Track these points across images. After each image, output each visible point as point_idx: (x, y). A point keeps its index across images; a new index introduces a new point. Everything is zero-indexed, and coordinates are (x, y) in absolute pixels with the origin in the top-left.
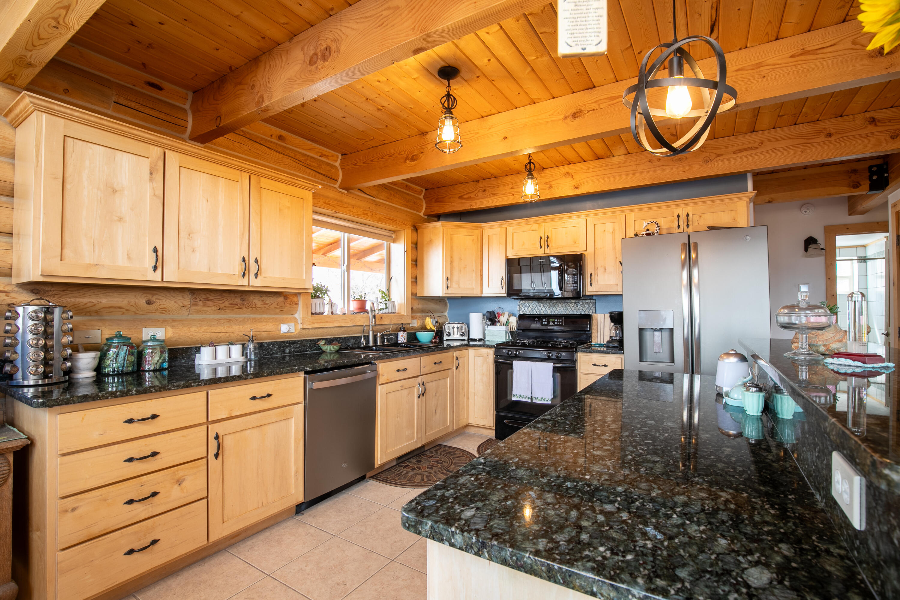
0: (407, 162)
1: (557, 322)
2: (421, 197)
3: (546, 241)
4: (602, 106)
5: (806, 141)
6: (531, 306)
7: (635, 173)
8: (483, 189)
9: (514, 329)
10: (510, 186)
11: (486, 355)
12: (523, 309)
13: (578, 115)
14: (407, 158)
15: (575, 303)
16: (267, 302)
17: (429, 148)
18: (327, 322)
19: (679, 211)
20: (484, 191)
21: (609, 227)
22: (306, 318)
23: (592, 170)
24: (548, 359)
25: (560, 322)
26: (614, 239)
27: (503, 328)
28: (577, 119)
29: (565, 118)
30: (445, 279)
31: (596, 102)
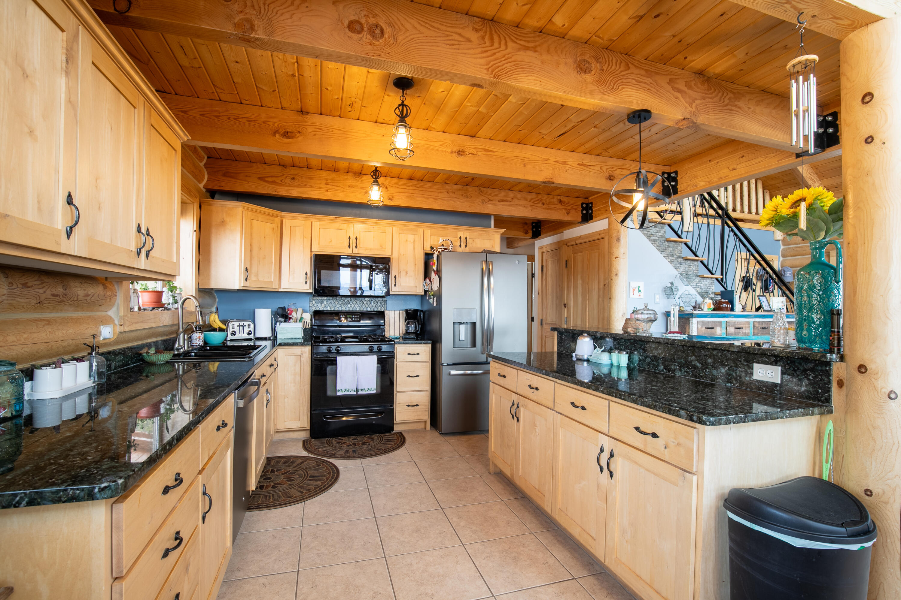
0: (277, 135)
1: (355, 318)
2: (202, 164)
3: (353, 241)
4: (479, 153)
5: (533, 204)
6: (325, 302)
7: (437, 199)
8: (292, 176)
9: (309, 326)
10: (324, 182)
11: (300, 354)
12: (316, 305)
13: (461, 153)
14: (276, 132)
15: (369, 301)
16: (89, 293)
17: (310, 130)
18: (142, 322)
19: (460, 234)
20: (293, 179)
21: (411, 237)
22: (126, 316)
23: (403, 187)
24: (371, 352)
25: (357, 318)
26: (414, 248)
27: (300, 325)
28: (461, 157)
29: (452, 152)
30: (243, 269)
31: (475, 148)
